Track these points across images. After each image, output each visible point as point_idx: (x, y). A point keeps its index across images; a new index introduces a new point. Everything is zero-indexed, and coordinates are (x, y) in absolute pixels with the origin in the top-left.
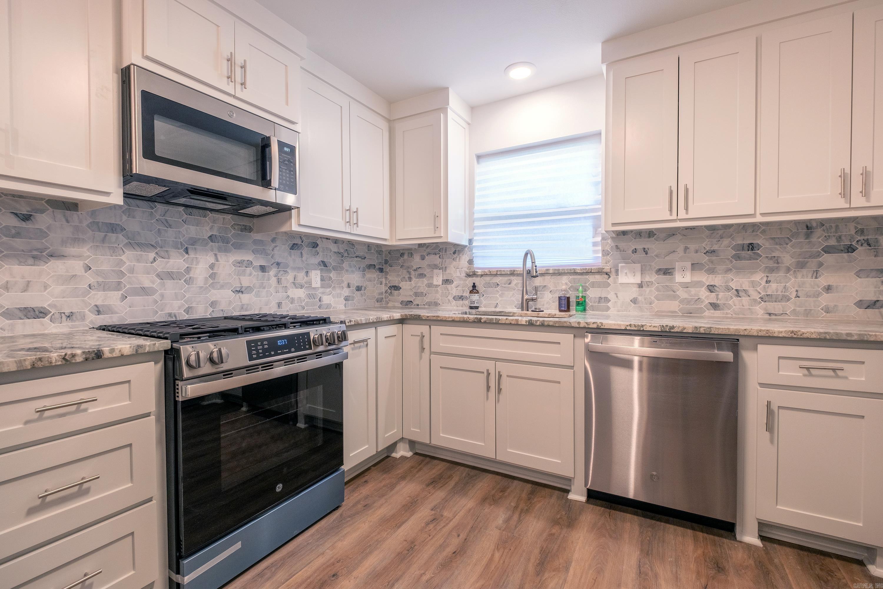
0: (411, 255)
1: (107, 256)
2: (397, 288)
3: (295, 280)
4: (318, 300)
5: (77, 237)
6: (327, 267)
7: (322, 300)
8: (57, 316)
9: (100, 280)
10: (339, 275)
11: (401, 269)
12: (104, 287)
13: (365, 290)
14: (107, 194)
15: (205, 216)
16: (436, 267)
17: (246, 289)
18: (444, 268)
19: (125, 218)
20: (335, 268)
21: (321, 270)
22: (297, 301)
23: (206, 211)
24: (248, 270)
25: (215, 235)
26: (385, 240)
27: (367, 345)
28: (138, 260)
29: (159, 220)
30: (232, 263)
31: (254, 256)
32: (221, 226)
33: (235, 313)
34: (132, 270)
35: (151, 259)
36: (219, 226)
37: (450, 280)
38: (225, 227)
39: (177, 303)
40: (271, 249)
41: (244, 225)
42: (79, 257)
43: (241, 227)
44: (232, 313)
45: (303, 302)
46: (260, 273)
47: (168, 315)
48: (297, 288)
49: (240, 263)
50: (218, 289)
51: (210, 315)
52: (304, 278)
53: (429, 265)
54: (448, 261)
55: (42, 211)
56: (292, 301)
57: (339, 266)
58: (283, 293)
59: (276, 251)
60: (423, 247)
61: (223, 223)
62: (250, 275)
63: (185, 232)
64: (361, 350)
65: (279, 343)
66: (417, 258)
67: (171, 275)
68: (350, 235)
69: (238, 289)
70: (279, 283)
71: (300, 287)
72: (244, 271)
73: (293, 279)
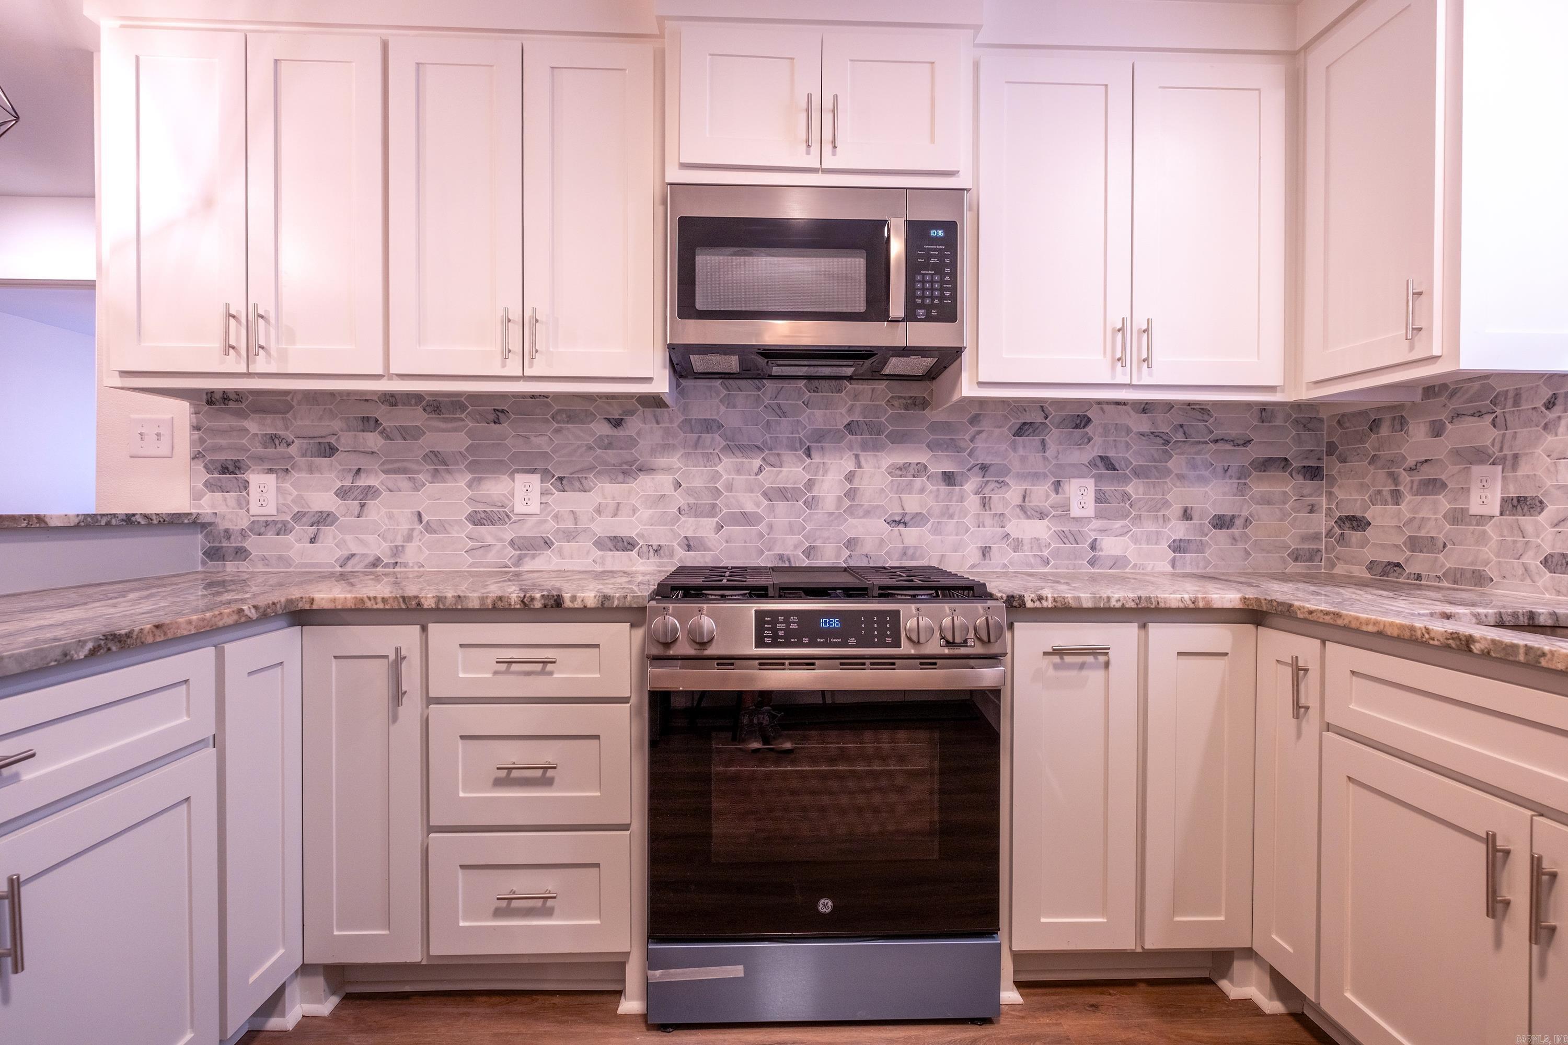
0: (1401, 423)
1: (700, 467)
2: (1357, 523)
3: (1024, 501)
4: (1086, 546)
5: (667, 442)
6: (1115, 469)
7: (1098, 547)
8: (645, 549)
9: (692, 501)
10: (1154, 488)
11: (1371, 468)
12: (695, 511)
13: (1245, 527)
14: (648, 380)
15: (840, 391)
16: (1480, 456)
17: (913, 518)
18: (1509, 458)
19: (723, 409)
20: (1138, 473)
21: (1098, 478)
22: (1030, 546)
23: (841, 381)
24: (918, 482)
25: (857, 421)
26: (1271, 389)
27: (1107, 665)
28: (738, 471)
29: (768, 406)
30: (886, 470)
31: (932, 454)
32: (868, 404)
33: (890, 562)
34: (730, 487)
35: (756, 469)
36: (864, 405)
37: (1533, 498)
38: (874, 405)
39: (792, 539)
40: (967, 437)
41: (911, 397)
42: (668, 470)
43: (905, 401)
44: (885, 561)
45: (1044, 549)
46: (944, 488)
47: (778, 558)
48: (1028, 517)
49: (903, 469)
50: (861, 518)
51: (845, 563)
52: (1048, 496)
53: (1457, 454)
54: (1523, 433)
55: (631, 413)
56: (1017, 545)
57: (1155, 467)
58: (993, 526)
59: (979, 444)
60: (1436, 395)
61: (871, 399)
62: (922, 490)
63: (807, 420)
64: (1085, 673)
65: (824, 623)
66: (1418, 432)
67: (783, 494)
68: (1131, 390)
69: (897, 519)
70: (984, 506)
71: (1039, 516)
72: (910, 484)
73: (1021, 498)
